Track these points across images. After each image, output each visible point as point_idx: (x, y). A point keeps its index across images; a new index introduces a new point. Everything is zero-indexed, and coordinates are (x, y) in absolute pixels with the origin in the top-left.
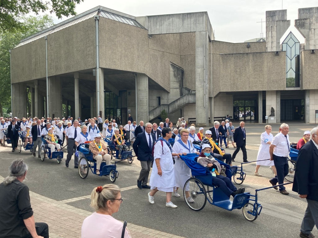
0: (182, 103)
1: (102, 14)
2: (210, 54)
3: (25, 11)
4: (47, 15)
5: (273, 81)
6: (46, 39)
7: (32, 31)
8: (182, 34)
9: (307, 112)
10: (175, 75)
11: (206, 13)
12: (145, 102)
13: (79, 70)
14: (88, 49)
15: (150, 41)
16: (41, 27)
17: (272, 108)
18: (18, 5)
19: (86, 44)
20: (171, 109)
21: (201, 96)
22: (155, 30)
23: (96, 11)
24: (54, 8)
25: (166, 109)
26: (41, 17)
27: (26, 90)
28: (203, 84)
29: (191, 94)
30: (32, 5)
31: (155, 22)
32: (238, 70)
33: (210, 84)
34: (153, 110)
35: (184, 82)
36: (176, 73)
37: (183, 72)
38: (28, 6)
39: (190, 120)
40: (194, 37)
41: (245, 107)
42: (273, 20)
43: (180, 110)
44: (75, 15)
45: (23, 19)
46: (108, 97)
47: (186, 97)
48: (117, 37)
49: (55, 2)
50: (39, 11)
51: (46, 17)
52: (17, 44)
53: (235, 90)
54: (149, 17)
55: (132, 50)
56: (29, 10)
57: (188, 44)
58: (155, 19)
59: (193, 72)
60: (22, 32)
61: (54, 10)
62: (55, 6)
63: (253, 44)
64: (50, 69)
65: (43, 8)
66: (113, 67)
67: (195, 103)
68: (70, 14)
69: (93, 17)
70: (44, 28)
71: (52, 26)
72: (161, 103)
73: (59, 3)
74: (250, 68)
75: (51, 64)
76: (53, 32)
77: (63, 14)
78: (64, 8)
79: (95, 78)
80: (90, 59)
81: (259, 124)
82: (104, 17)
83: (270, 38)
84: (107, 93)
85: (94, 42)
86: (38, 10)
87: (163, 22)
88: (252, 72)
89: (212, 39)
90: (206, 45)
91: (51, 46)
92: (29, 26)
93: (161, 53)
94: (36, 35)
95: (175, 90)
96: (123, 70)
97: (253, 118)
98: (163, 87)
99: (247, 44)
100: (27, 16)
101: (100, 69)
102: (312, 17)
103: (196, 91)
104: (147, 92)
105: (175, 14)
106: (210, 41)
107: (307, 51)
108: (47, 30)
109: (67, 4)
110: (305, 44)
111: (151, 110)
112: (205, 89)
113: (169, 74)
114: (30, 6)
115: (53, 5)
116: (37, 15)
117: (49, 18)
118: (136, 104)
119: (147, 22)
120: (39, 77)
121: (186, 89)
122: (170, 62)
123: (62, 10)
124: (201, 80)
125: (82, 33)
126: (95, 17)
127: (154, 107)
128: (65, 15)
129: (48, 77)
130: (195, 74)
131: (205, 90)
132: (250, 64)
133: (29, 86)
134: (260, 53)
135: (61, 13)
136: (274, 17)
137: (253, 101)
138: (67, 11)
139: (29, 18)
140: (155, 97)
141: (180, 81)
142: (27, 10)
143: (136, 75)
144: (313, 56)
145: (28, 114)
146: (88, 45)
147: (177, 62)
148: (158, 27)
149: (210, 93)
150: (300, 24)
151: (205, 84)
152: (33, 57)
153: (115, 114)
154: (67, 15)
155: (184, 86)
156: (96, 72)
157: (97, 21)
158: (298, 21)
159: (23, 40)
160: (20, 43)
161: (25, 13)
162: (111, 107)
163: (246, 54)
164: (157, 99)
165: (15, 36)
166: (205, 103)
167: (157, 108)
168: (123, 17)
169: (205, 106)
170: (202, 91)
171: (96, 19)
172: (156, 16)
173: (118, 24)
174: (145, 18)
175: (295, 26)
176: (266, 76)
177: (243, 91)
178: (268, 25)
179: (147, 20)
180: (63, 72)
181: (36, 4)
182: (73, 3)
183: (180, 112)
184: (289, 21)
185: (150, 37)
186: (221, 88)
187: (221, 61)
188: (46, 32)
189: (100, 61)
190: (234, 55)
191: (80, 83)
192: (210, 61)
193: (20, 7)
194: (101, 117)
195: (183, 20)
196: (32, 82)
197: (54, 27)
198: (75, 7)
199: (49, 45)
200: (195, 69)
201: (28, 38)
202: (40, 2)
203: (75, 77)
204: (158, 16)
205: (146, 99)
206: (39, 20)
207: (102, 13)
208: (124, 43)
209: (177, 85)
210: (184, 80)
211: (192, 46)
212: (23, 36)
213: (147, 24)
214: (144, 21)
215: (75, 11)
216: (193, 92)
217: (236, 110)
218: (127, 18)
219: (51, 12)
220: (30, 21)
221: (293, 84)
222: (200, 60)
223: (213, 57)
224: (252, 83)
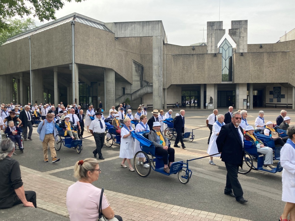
0: (142, 92)
1: (77, 20)
2: (164, 54)
3: (11, 14)
4: (30, 19)
5: (212, 77)
6: (30, 38)
7: (17, 31)
8: (142, 38)
9: (237, 101)
10: (136, 70)
11: (161, 21)
12: (112, 92)
13: (58, 64)
14: (65, 48)
15: (117, 43)
16: (25, 28)
17: (211, 97)
18: (6, 10)
19: (64, 44)
20: (133, 97)
21: (157, 87)
22: (121, 33)
23: (72, 17)
24: (36, 12)
25: (129, 98)
26: (25, 20)
27: (12, 80)
28: (158, 78)
29: (149, 86)
30: (18, 10)
31: (120, 27)
32: (186, 68)
33: (164, 78)
34: (119, 98)
35: (143, 76)
36: (137, 69)
37: (142, 68)
38: (14, 11)
39: (148, 106)
40: (152, 40)
41: (190, 97)
42: (212, 29)
43: (140, 99)
44: (55, 19)
45: (9, 21)
46: (81, 87)
47: (145, 88)
48: (89, 38)
49: (37, 8)
50: (24, 15)
51: (29, 20)
52: (4, 42)
53: (183, 83)
54: (115, 23)
55: (102, 49)
56: (15, 13)
57: (147, 46)
58: (120, 25)
59: (151, 68)
60: (8, 32)
61: (37, 14)
62: (38, 11)
63: (197, 47)
64: (33, 63)
65: (28, 12)
66: (86, 63)
67: (152, 93)
68: (51, 18)
69: (70, 22)
70: (27, 29)
71: (34, 28)
72: (126, 93)
73: (41, 9)
74: (194, 67)
75: (34, 60)
76: (36, 33)
77: (44, 18)
78: (45, 13)
79: (71, 71)
80: (67, 56)
81: (201, 109)
82: (78, 22)
83: (210, 43)
84: (81, 84)
85: (70, 42)
86: (22, 14)
87: (126, 27)
88: (196, 69)
89: (166, 43)
90: (161, 47)
91: (34, 44)
92: (15, 27)
93: (125, 52)
94: (21, 35)
95: (136, 83)
96: (94, 65)
97: (196, 105)
98: (127, 79)
99: (192, 47)
100: (13, 18)
101: (75, 64)
102: (242, 27)
103: (153, 84)
104: (114, 83)
105: (136, 22)
106: (164, 44)
107: (238, 54)
108: (31, 31)
109: (48, 10)
110: (236, 48)
111: (117, 98)
112: (160, 81)
113: (132, 69)
114: (16, 11)
115: (36, 10)
116: (21, 18)
117: (31, 21)
118: (105, 93)
119: (114, 28)
120: (24, 70)
121: (145, 81)
122: (133, 60)
123: (44, 15)
124: (157, 74)
125: (60, 35)
126: (71, 22)
127: (119, 95)
128: (46, 19)
129: (31, 71)
130: (152, 70)
131: (160, 83)
132: (195, 63)
133: (15, 77)
134: (202, 54)
135: (43, 17)
136: (213, 26)
137: (197, 92)
138: (48, 15)
139: (15, 21)
140: (120, 88)
141: (141, 75)
142: (13, 14)
143: (105, 69)
144: (242, 58)
145: (14, 100)
146: (65, 44)
147: (138, 60)
148: (123, 32)
149: (163, 85)
150: (233, 33)
151: (160, 78)
152: (18, 53)
153: (88, 101)
154: (48, 19)
155: (144, 80)
156: (72, 66)
157: (73, 25)
158: (231, 31)
159: (10, 39)
160: (7, 41)
161: (11, 16)
162: (84, 95)
163: (192, 55)
164: (122, 89)
165: (2, 35)
166: (160, 93)
167: (122, 96)
168: (94, 23)
169: (160, 95)
170: (158, 84)
171: (72, 23)
172: (121, 22)
173: (90, 28)
174: (112, 24)
175: (229, 34)
176: (207, 73)
177: (189, 84)
178: (208, 33)
179: (114, 26)
180: (44, 66)
181: (21, 9)
182: (53, 9)
183: (141, 99)
184: (224, 30)
185: (117, 40)
186: (173, 81)
187: (172, 60)
188: (29, 33)
189: (75, 57)
190: (182, 56)
191: (59, 76)
192: (164, 60)
193: (7, 11)
194: (76, 104)
195: (143, 27)
196: (17, 74)
197: (37, 29)
198: (54, 13)
199: (32, 44)
200: (152, 66)
201: (14, 37)
202: (24, 7)
203: (54, 71)
204: (123, 22)
205: (113, 90)
206: (23, 22)
207: (77, 18)
208: (95, 43)
209: (138, 78)
210: (143, 75)
211: (150, 48)
212: (9, 36)
213: (114, 29)
214: (112, 27)
215: (55, 16)
216: (151, 84)
217: (183, 98)
218: (98, 24)
219: (34, 16)
220: (15, 23)
221: (227, 79)
222: (156, 59)
223: (166, 57)
224: (196, 78)
